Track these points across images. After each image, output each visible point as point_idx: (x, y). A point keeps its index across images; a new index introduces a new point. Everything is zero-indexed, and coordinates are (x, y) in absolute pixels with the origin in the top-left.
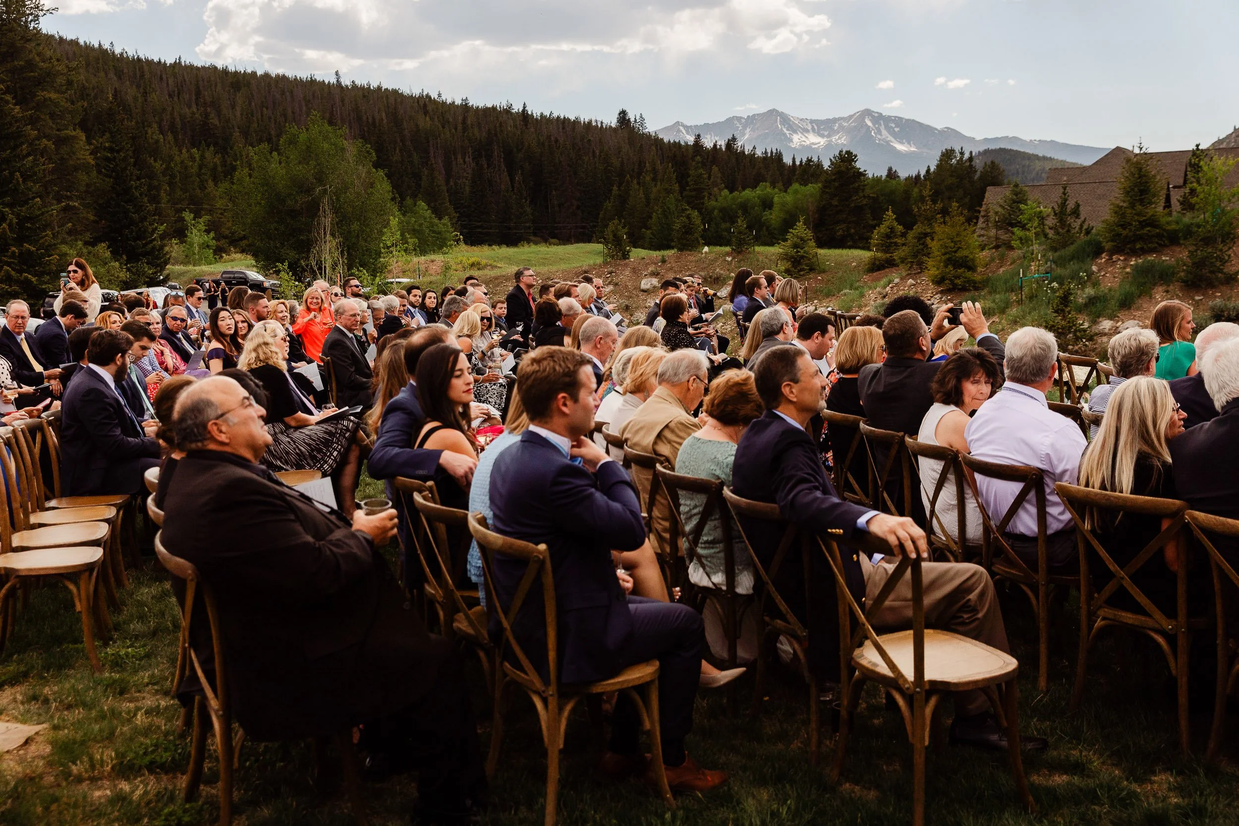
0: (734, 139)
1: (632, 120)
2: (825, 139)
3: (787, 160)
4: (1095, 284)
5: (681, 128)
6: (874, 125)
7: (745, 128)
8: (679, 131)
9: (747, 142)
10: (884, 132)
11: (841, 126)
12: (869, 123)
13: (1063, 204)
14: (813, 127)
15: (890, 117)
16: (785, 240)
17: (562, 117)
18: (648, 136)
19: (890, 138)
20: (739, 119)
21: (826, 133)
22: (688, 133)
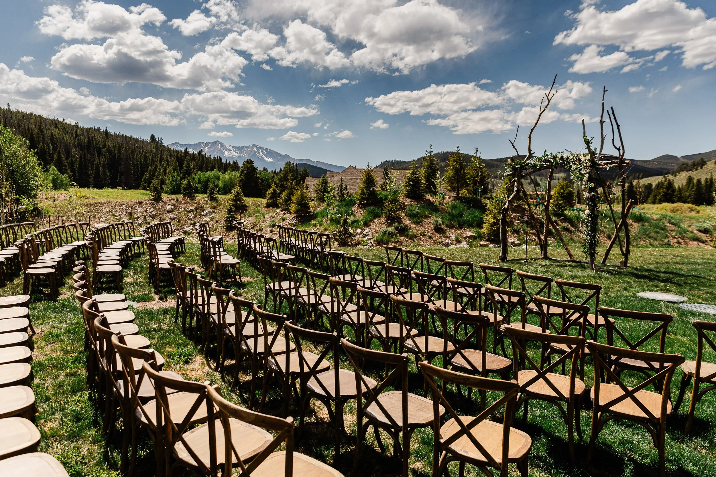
0: (202, 151)
1: (157, 139)
2: (240, 154)
3: (224, 161)
4: (354, 216)
6: (257, 150)
7: (205, 147)
8: (178, 146)
9: (207, 152)
10: (261, 153)
11: (243, 150)
12: (255, 150)
13: (341, 185)
14: (233, 149)
15: (263, 148)
16: (231, 193)
18: (164, 147)
19: (263, 156)
20: (203, 143)
21: (240, 152)
22: (181, 147)
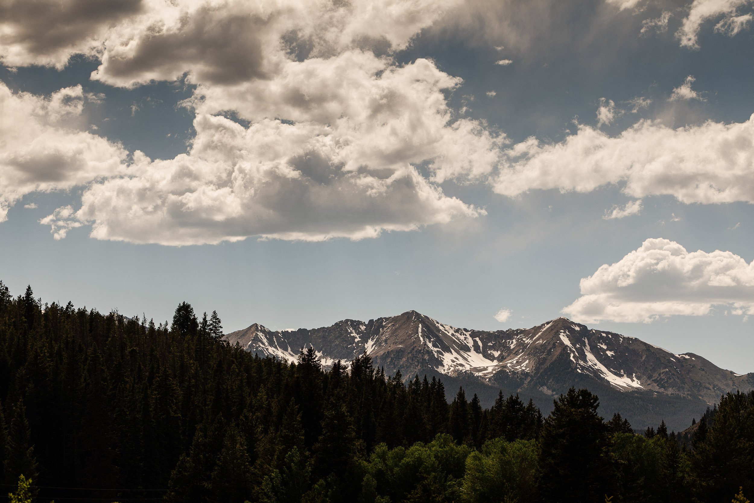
1: (200, 320)
2: (495, 363)
5: (260, 334)
6: (574, 345)
8: (257, 339)
10: (590, 356)
11: (521, 345)
12: (566, 341)
14: (475, 342)
15: (598, 332)
17: (89, 312)
19: (600, 366)
20: (355, 324)
21: (497, 354)
22: (271, 344)
